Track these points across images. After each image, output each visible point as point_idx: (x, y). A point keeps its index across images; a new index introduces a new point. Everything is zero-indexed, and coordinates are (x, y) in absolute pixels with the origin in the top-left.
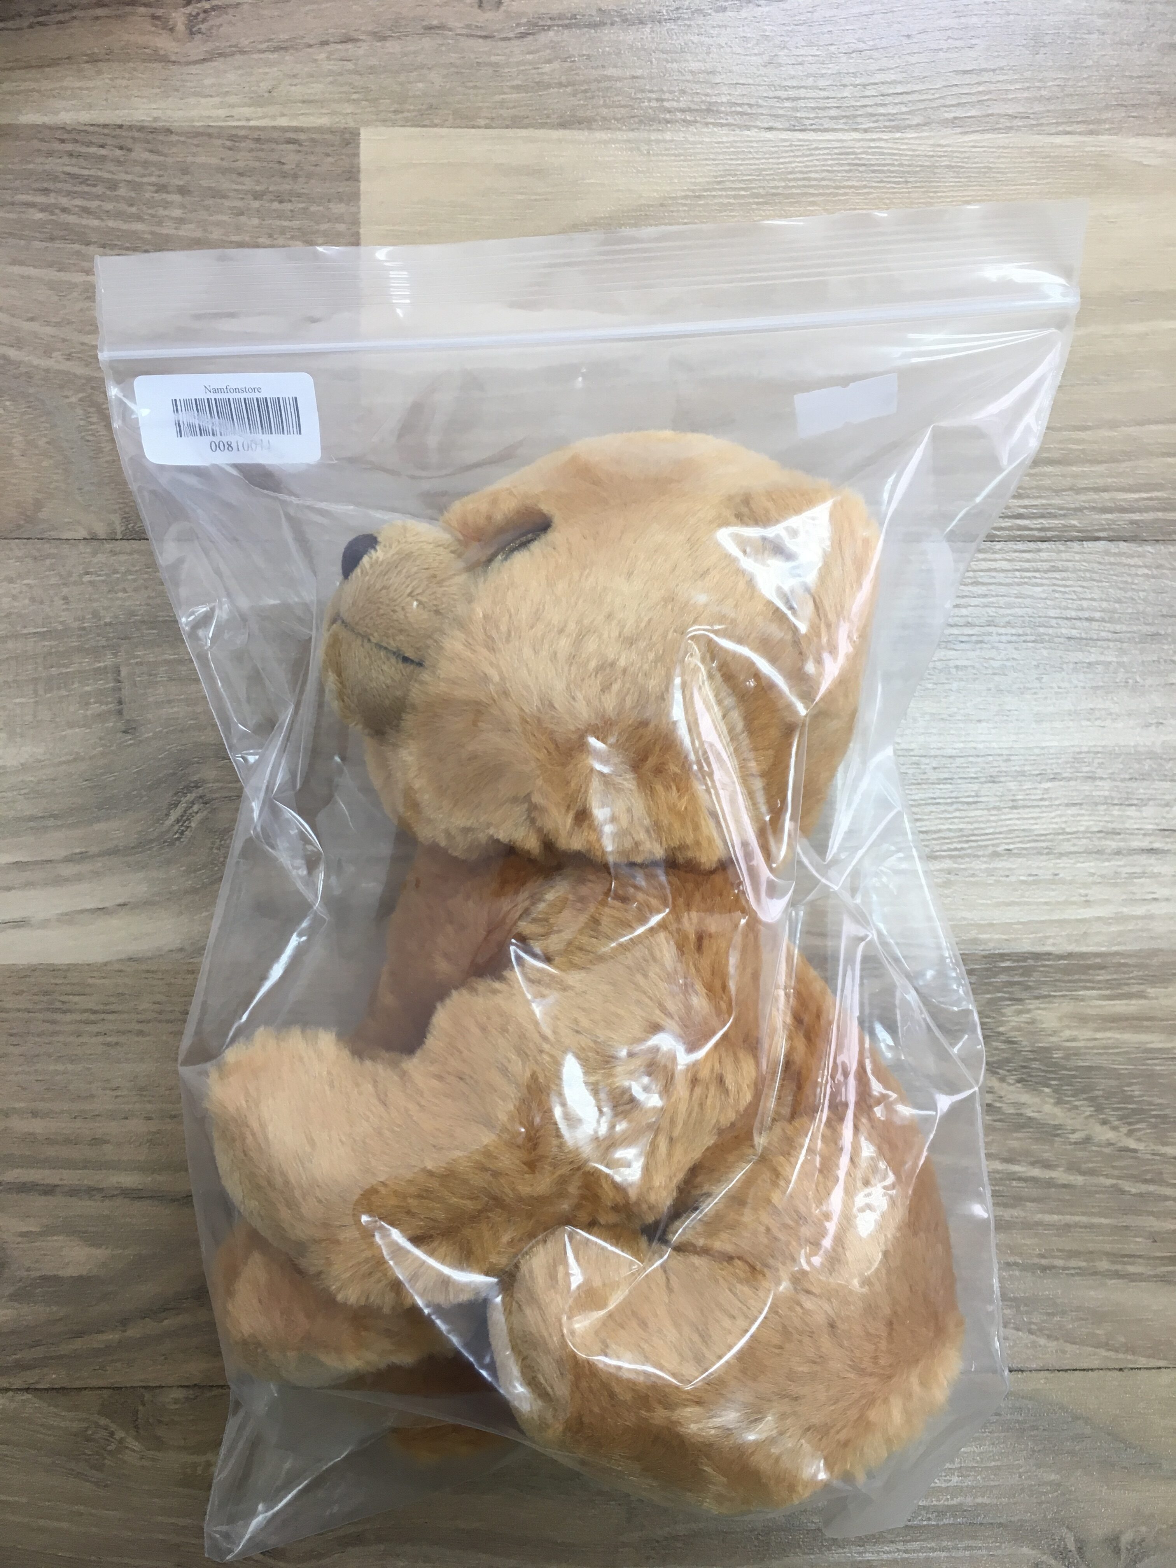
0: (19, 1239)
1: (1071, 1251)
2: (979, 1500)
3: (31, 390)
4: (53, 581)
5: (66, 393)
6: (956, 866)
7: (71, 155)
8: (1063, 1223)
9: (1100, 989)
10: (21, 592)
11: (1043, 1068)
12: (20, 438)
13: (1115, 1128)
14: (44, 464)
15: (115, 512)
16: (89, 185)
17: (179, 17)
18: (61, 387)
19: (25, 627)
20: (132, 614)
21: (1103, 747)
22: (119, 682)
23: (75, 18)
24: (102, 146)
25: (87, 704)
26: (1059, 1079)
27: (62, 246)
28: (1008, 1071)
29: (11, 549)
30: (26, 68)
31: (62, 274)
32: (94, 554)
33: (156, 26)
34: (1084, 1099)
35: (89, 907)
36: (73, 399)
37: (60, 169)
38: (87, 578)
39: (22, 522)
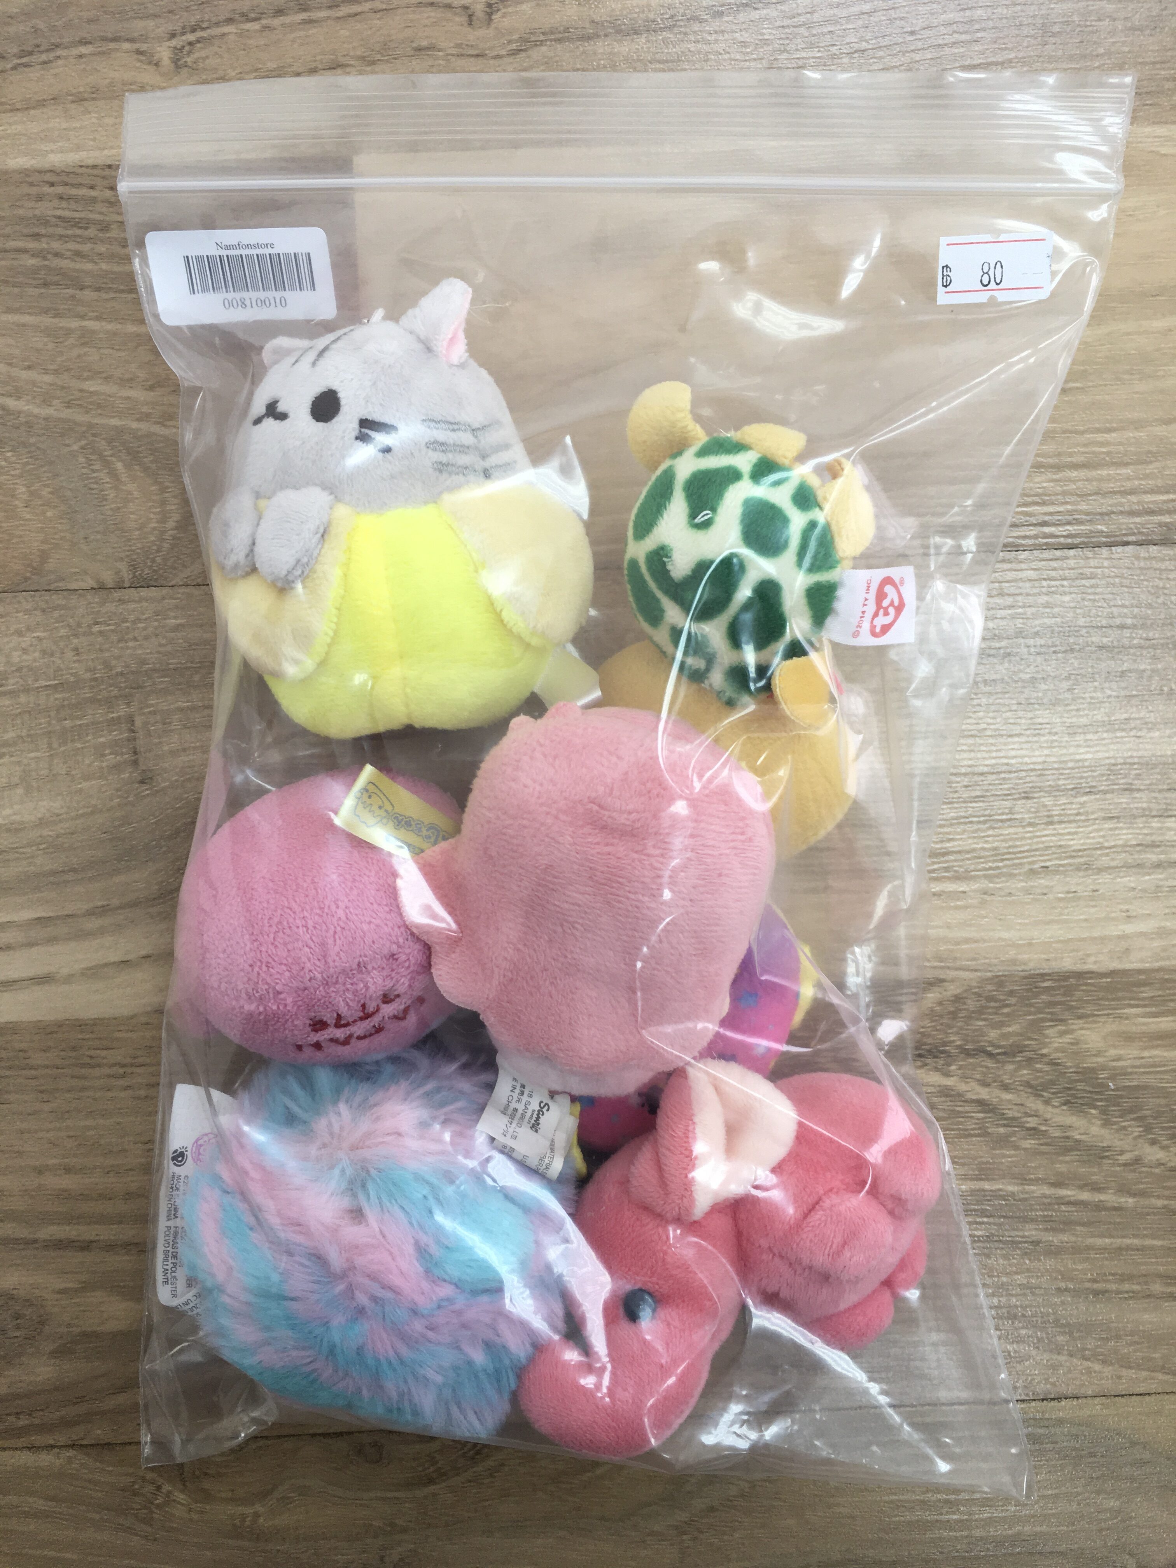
0: (59, 1296)
1: (1122, 1275)
2: (1038, 1529)
3: (32, 440)
4: (63, 632)
5: (67, 442)
6: (991, 885)
7: (61, 198)
8: (1114, 1246)
9: (1145, 1006)
10: (31, 645)
11: (1087, 1088)
12: (24, 489)
13: (1164, 1148)
14: (49, 514)
15: (122, 559)
16: (81, 228)
17: (164, 53)
18: (62, 435)
19: (37, 680)
20: (144, 662)
21: (1139, 757)
22: (133, 732)
23: (59, 57)
24: (92, 187)
25: (103, 755)
26: (1106, 1100)
27: (56, 291)
28: (1053, 1093)
29: (19, 602)
30: (12, 111)
31: (57, 320)
32: (102, 604)
33: (141, 61)
34: (1134, 1119)
35: (112, 960)
36: (75, 447)
37: (50, 213)
38: (96, 629)
39: (28, 575)
